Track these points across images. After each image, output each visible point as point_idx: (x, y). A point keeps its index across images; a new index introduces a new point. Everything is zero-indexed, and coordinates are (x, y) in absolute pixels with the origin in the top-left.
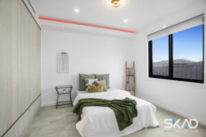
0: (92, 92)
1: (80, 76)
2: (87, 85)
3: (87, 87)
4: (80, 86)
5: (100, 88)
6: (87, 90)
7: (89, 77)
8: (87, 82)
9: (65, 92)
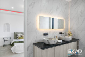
0: (19, 39)
1: (15, 33)
2: (18, 37)
3: (17, 38)
4: (15, 37)
5: (23, 38)
6: (18, 39)
7: (19, 33)
8: (18, 35)
9: (8, 40)
